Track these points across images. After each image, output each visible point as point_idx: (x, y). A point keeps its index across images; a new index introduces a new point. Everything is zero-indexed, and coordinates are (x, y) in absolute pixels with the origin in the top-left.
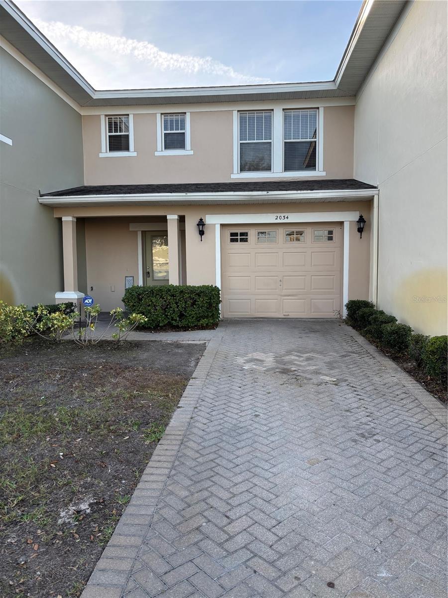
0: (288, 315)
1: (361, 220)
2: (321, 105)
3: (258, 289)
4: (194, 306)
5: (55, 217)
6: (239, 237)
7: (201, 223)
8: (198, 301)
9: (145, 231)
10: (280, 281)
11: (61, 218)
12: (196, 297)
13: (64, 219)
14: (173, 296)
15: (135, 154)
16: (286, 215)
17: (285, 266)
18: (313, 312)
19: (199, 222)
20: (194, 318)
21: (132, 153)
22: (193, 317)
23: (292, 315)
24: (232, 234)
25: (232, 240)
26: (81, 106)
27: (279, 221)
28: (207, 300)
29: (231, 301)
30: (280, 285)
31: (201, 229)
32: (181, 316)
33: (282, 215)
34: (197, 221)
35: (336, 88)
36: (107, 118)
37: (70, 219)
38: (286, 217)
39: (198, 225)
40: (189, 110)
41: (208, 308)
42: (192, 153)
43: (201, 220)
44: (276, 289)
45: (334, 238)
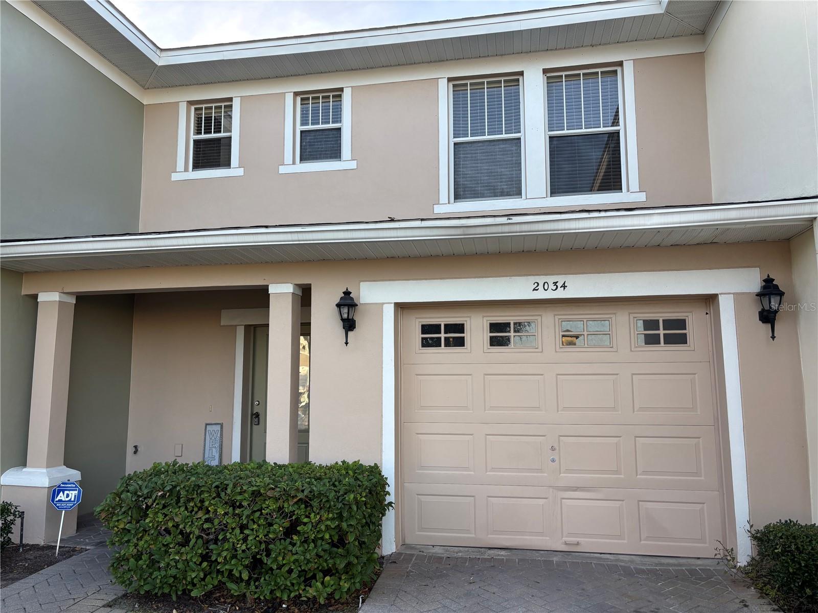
0: (578, 544)
1: (769, 289)
2: (628, 58)
3: (493, 469)
4: (295, 537)
5: (24, 292)
6: (443, 335)
7: (347, 303)
8: (305, 524)
9: (255, 326)
10: (553, 449)
11: (35, 297)
12: (300, 511)
13: (42, 297)
14: (233, 505)
15: (240, 172)
16: (561, 280)
17: (565, 409)
18: (647, 538)
19: (341, 298)
20: (294, 575)
21: (235, 170)
22: (290, 571)
23: (589, 544)
24: (426, 329)
25: (426, 343)
26: (145, 87)
27: (541, 295)
28: (333, 519)
29: (423, 498)
30: (553, 461)
31: (345, 316)
32: (256, 565)
33: (551, 279)
34: (337, 296)
35: (662, 12)
36: (193, 108)
37: (55, 297)
38: (559, 285)
39: (339, 305)
40: (348, 85)
41: (333, 545)
42: (353, 165)
43: (347, 293)
44: (540, 470)
45: (690, 339)
